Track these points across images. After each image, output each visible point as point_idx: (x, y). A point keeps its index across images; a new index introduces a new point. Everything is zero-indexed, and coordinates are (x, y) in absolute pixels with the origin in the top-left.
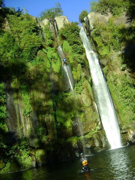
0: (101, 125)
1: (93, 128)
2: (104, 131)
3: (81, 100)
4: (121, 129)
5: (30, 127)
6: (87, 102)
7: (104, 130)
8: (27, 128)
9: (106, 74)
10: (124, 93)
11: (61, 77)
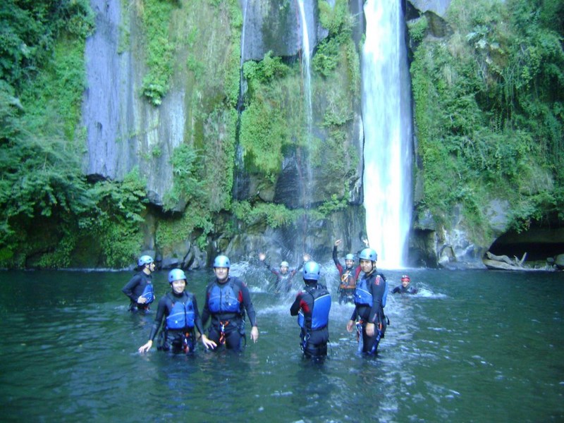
0: (360, 188)
1: (337, 193)
2: (363, 211)
3: (325, 98)
4: (416, 218)
5: (157, 140)
6: (339, 109)
7: (363, 207)
8: (150, 143)
9: (417, 42)
10: (455, 113)
11: (281, 8)
